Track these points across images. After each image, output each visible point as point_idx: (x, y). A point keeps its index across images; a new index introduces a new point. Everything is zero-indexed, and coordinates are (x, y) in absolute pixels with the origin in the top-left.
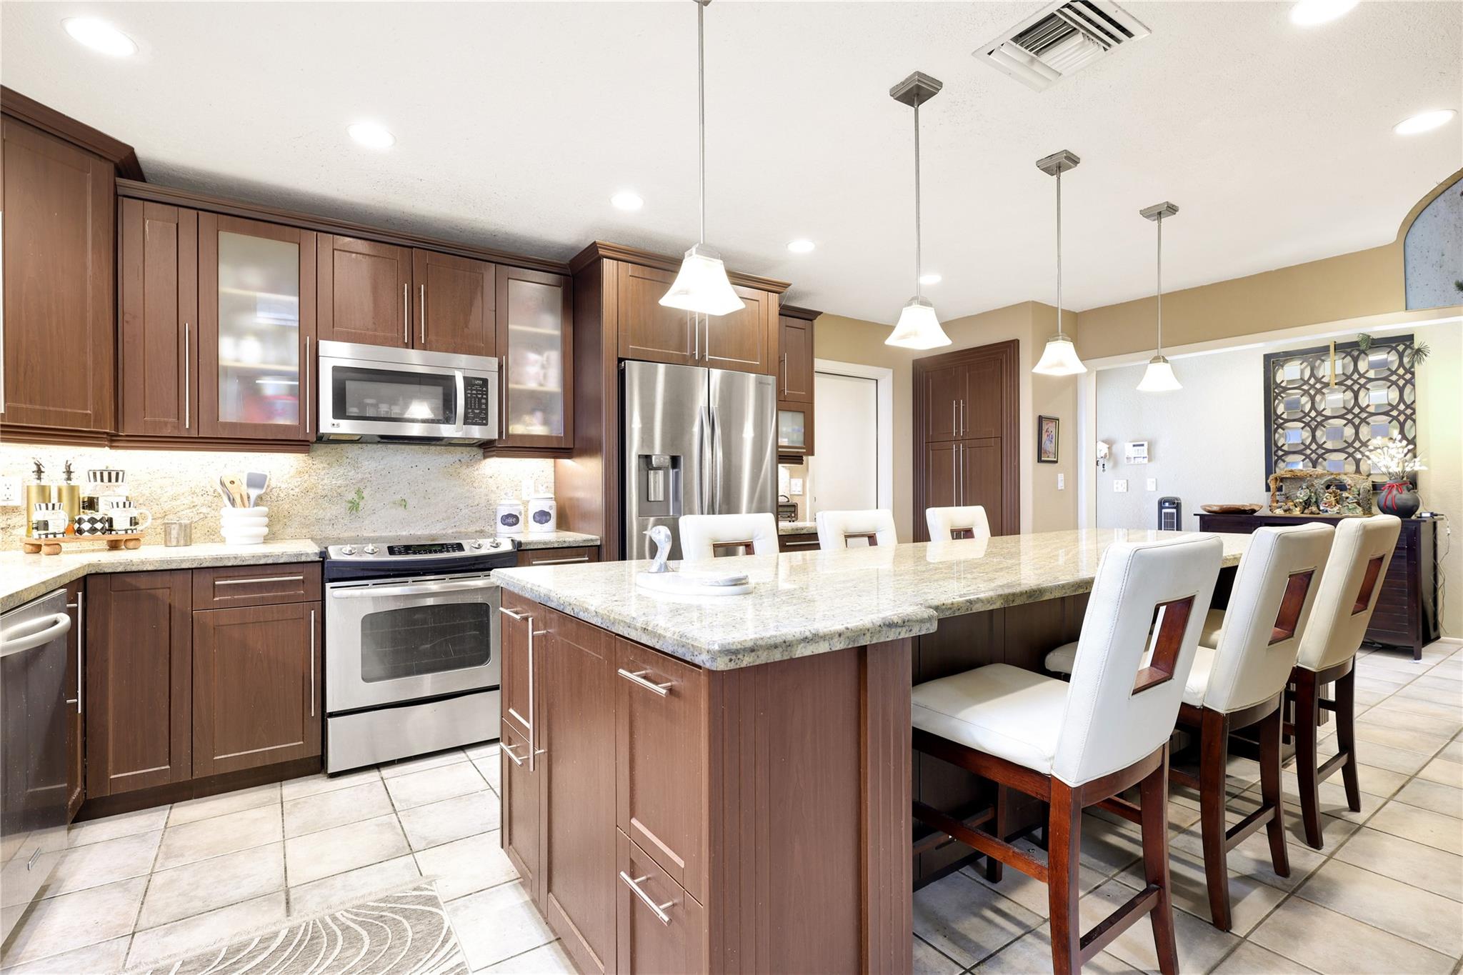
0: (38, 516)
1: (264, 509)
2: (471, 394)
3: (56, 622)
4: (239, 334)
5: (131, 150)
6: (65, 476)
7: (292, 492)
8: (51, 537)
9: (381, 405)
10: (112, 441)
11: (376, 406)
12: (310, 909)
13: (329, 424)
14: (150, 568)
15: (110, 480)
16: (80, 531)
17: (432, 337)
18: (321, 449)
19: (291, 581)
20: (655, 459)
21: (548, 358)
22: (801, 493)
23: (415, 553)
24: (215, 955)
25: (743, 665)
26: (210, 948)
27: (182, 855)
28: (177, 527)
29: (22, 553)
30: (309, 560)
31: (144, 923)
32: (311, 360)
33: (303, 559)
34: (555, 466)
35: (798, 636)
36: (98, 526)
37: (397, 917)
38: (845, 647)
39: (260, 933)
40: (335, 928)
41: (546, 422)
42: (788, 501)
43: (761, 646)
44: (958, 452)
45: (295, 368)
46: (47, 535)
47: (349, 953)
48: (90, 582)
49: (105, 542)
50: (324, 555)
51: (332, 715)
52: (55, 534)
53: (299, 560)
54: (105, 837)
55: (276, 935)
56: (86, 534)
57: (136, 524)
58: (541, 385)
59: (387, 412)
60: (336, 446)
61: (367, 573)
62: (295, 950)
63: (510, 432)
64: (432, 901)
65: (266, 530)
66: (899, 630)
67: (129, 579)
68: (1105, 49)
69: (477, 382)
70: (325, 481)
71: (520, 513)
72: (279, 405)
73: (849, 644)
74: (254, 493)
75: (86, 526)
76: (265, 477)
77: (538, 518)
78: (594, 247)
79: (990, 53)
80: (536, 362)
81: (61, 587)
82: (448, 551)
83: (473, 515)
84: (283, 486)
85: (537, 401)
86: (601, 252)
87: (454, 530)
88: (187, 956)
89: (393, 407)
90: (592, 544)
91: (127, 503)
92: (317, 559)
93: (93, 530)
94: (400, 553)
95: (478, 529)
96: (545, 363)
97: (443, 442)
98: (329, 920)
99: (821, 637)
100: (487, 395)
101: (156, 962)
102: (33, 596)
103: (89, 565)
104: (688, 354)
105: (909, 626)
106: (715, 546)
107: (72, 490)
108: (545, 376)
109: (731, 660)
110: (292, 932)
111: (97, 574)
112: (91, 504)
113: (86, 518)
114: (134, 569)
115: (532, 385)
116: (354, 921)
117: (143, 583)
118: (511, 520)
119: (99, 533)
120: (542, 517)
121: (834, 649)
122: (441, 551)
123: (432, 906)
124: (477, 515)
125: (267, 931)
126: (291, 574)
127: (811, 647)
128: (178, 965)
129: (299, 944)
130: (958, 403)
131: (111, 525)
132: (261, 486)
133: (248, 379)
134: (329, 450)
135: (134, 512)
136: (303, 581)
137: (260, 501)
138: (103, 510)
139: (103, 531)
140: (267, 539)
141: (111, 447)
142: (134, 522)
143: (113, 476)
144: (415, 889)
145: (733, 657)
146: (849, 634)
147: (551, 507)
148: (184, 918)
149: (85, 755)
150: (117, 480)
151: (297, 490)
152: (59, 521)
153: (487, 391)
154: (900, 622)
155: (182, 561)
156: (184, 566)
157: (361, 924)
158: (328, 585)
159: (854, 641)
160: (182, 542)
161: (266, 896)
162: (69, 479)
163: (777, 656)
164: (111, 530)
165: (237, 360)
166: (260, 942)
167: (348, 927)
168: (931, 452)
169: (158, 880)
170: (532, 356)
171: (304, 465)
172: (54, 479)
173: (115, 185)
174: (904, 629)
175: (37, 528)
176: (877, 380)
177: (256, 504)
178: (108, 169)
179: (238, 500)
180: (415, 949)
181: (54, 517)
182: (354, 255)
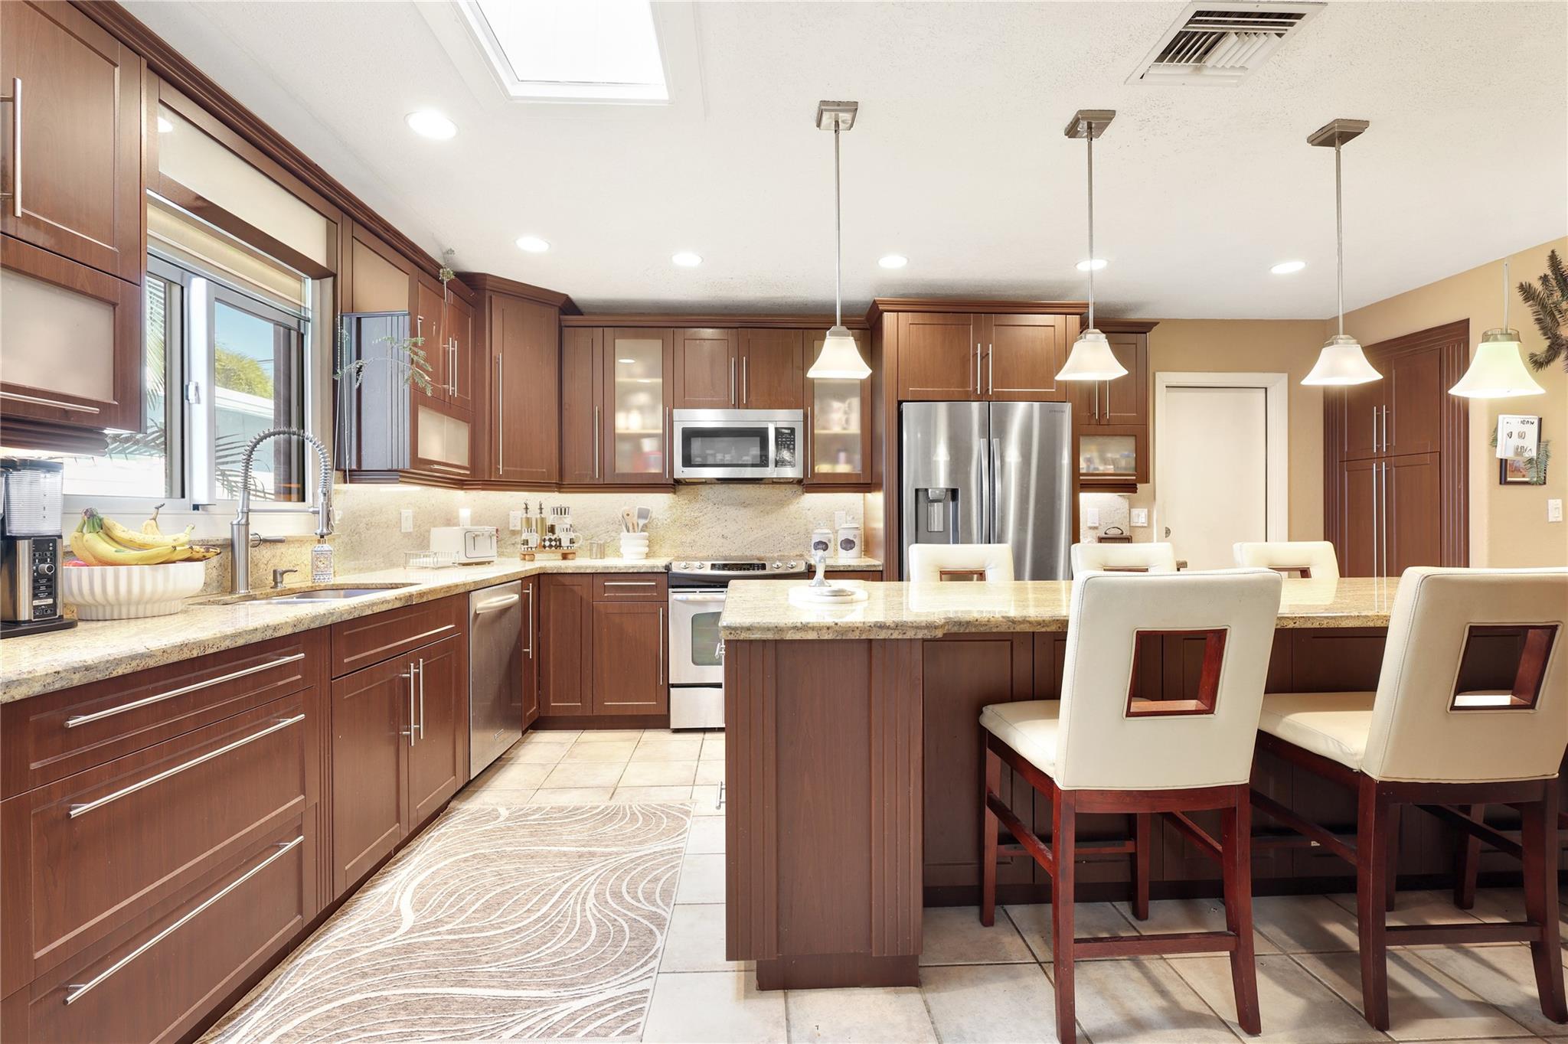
0: (524, 536)
1: (646, 534)
2: (782, 441)
3: (513, 598)
4: (628, 409)
5: (567, 295)
6: (539, 511)
7: (665, 522)
8: (529, 549)
9: (717, 455)
10: (560, 488)
11: (714, 455)
12: (622, 800)
13: (681, 472)
14: (570, 571)
15: (561, 514)
16: (544, 547)
17: (753, 398)
18: (684, 489)
19: (649, 585)
20: (931, 492)
21: (849, 404)
22: (1146, 525)
23: (729, 570)
24: (567, 808)
25: (741, 638)
26: (566, 805)
27: (575, 758)
28: (596, 545)
29: (519, 559)
30: (659, 571)
31: (544, 786)
32: (669, 422)
33: (655, 570)
34: (864, 500)
35: (790, 625)
36: (553, 543)
37: (663, 815)
38: (833, 637)
39: (592, 804)
40: (628, 812)
41: (849, 461)
42: (1122, 533)
43: (756, 628)
44: (1379, 473)
45: (660, 431)
46: (528, 548)
47: (628, 826)
48: (542, 578)
49: (560, 554)
50: (668, 568)
51: (674, 686)
52: (531, 548)
53: (653, 571)
54: (546, 740)
55: (598, 807)
56: (547, 548)
57: (574, 543)
58: (845, 429)
59: (722, 460)
60: (694, 487)
61: (695, 583)
62: (604, 816)
63: (816, 471)
64: (687, 813)
65: (646, 550)
66: (892, 631)
67: (560, 578)
68: (1280, 35)
69: (787, 431)
70: (687, 514)
71: (830, 541)
72: (652, 458)
73: (837, 636)
74: (642, 522)
75: (547, 543)
76: (649, 510)
77: (844, 546)
78: (875, 304)
79: (1142, 78)
80: (839, 409)
81: (519, 579)
82: (754, 569)
83: (795, 542)
84: (660, 517)
85: (840, 443)
86: (881, 307)
87: (779, 554)
88: (554, 805)
89: (726, 456)
90: (874, 569)
91: (571, 528)
92: (664, 571)
93: (551, 546)
94: (719, 569)
95: (798, 554)
96: (847, 409)
97: (763, 482)
98: (627, 808)
99: (810, 628)
100: (794, 441)
101: (541, 804)
102: (498, 582)
103: (540, 568)
104: (971, 389)
105: (903, 630)
106: (942, 573)
107: (543, 520)
108: (847, 421)
109: (731, 633)
110: (607, 808)
111: (544, 573)
112: (552, 529)
113: (547, 538)
114: (562, 571)
115: (836, 429)
116: (639, 811)
117: (567, 581)
118: (823, 545)
119: (553, 548)
120: (848, 544)
121: (822, 638)
122: (748, 569)
123: (685, 815)
124: (798, 542)
125: (595, 804)
126: (649, 581)
127: (800, 634)
128: (549, 808)
129: (606, 815)
130: (1379, 410)
131: (560, 543)
132: (646, 518)
133: (635, 439)
134: (689, 490)
135: (573, 535)
136: (656, 586)
137: (645, 528)
138: (559, 534)
139: (556, 547)
140: (648, 556)
141: (560, 492)
142: (572, 541)
143: (562, 511)
144: (681, 804)
145: (733, 632)
146: (837, 628)
147: (855, 536)
148: (563, 788)
149: (539, 688)
150: (565, 514)
151: (668, 520)
152: (534, 539)
153: (794, 438)
154: (892, 625)
155: (587, 568)
156: (588, 571)
157: (642, 814)
158: (670, 590)
159: (842, 635)
160: (599, 556)
161: (604, 788)
162: (541, 513)
163: (770, 636)
164: (560, 546)
165: (627, 429)
166: (590, 808)
167: (635, 814)
168: (1346, 473)
169: (560, 767)
170: (836, 405)
171: (672, 502)
172: (534, 514)
173: (560, 320)
174: (897, 632)
175: (523, 544)
176: (1266, 389)
177: (642, 531)
178: (555, 311)
179: (631, 528)
180: (662, 834)
181: (531, 537)
182: (698, 341)
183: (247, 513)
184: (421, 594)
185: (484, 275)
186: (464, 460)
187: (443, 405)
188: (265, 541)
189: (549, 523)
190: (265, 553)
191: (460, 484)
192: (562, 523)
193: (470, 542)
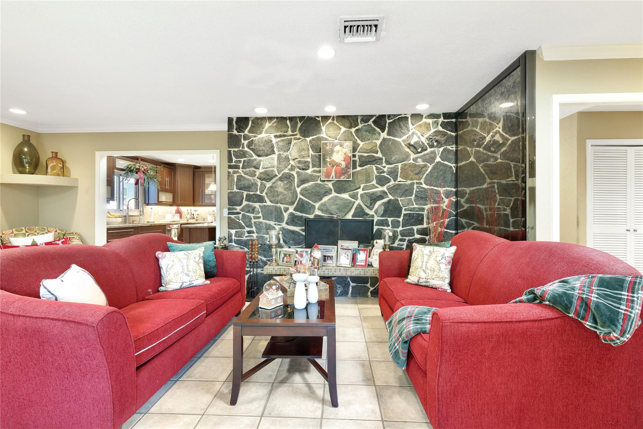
5: (195, 165)
6: (190, 211)
36: (193, 217)
49: (195, 220)
74: (213, 213)
75: (191, 217)
91: (197, 214)
112: (193, 215)
142: (197, 217)
150: (197, 211)
183: (128, 211)
184: (154, 224)
185: (175, 163)
186: (172, 201)
187: (165, 191)
188: (131, 216)
189: (193, 213)
190: (131, 218)
191: (171, 205)
192: (195, 213)
193: (173, 217)
